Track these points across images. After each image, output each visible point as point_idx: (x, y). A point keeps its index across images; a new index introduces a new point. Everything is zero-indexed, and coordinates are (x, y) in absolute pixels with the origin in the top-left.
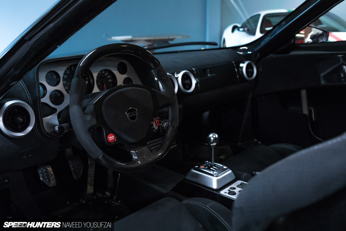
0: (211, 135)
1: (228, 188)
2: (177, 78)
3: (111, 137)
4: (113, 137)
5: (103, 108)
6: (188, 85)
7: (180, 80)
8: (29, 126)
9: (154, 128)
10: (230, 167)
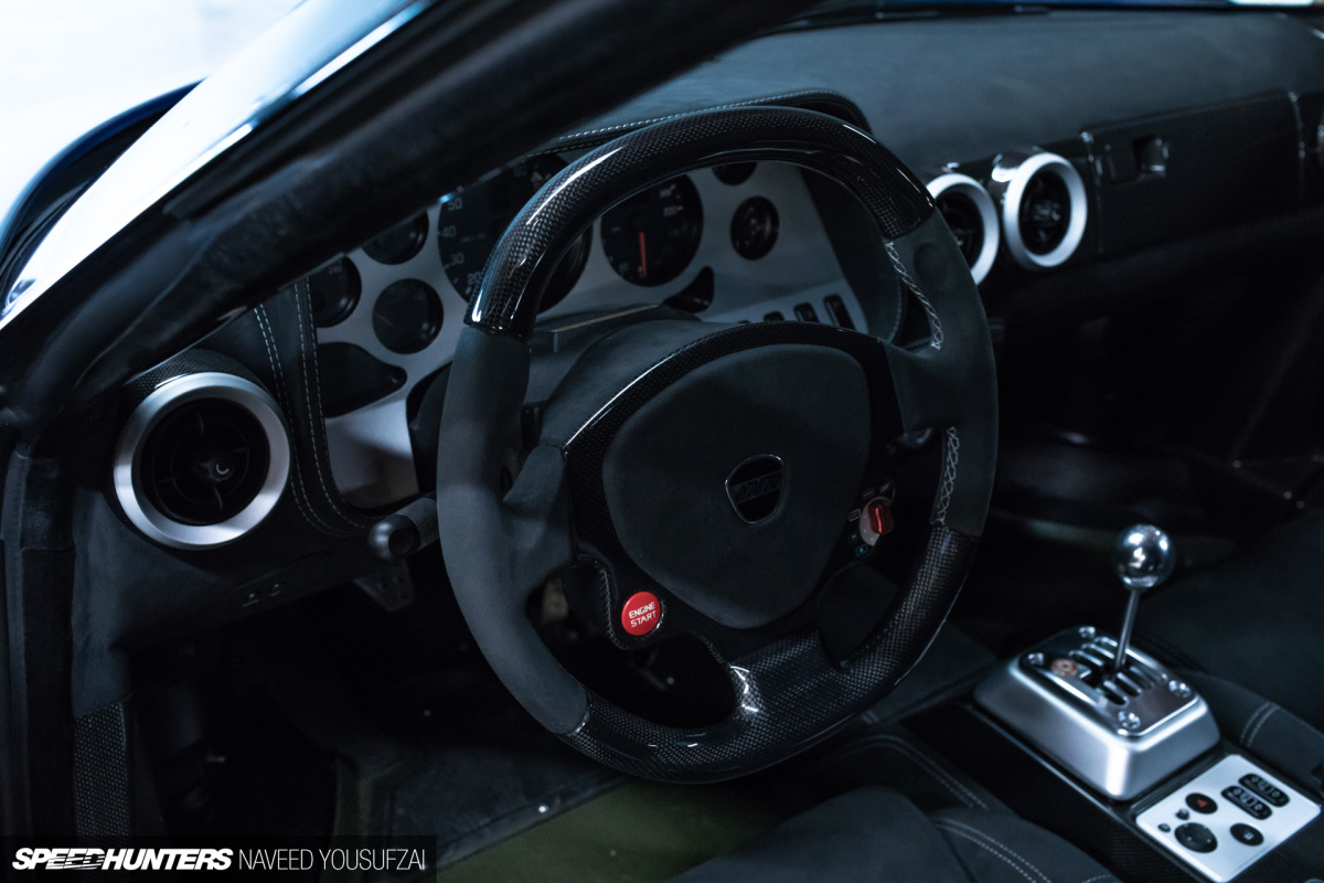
0: (1136, 538)
1: (1177, 800)
2: (997, 192)
3: (638, 612)
4: (651, 607)
5: (609, 472)
6: (1047, 230)
7: (1012, 202)
8: (262, 490)
9: (861, 542)
10: (1199, 689)
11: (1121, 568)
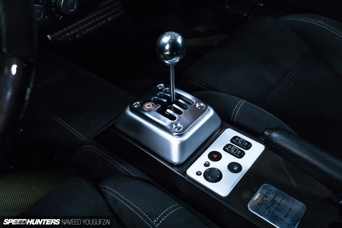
11: (162, 56)
